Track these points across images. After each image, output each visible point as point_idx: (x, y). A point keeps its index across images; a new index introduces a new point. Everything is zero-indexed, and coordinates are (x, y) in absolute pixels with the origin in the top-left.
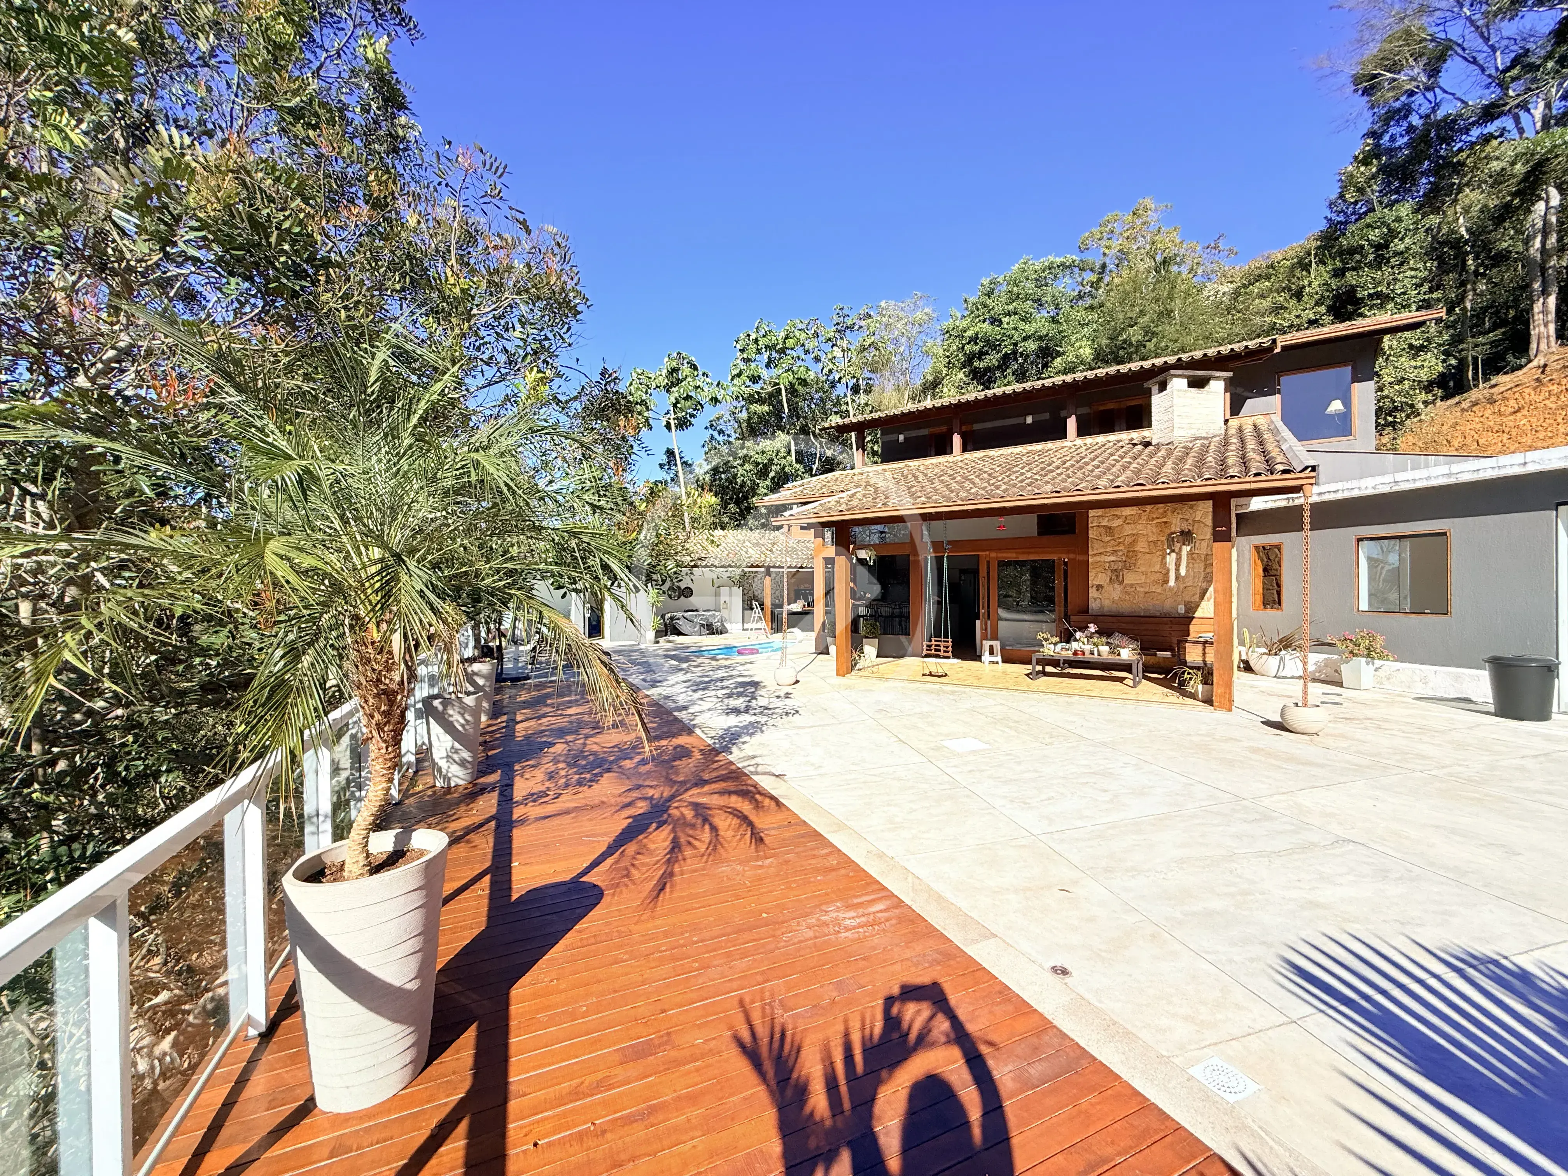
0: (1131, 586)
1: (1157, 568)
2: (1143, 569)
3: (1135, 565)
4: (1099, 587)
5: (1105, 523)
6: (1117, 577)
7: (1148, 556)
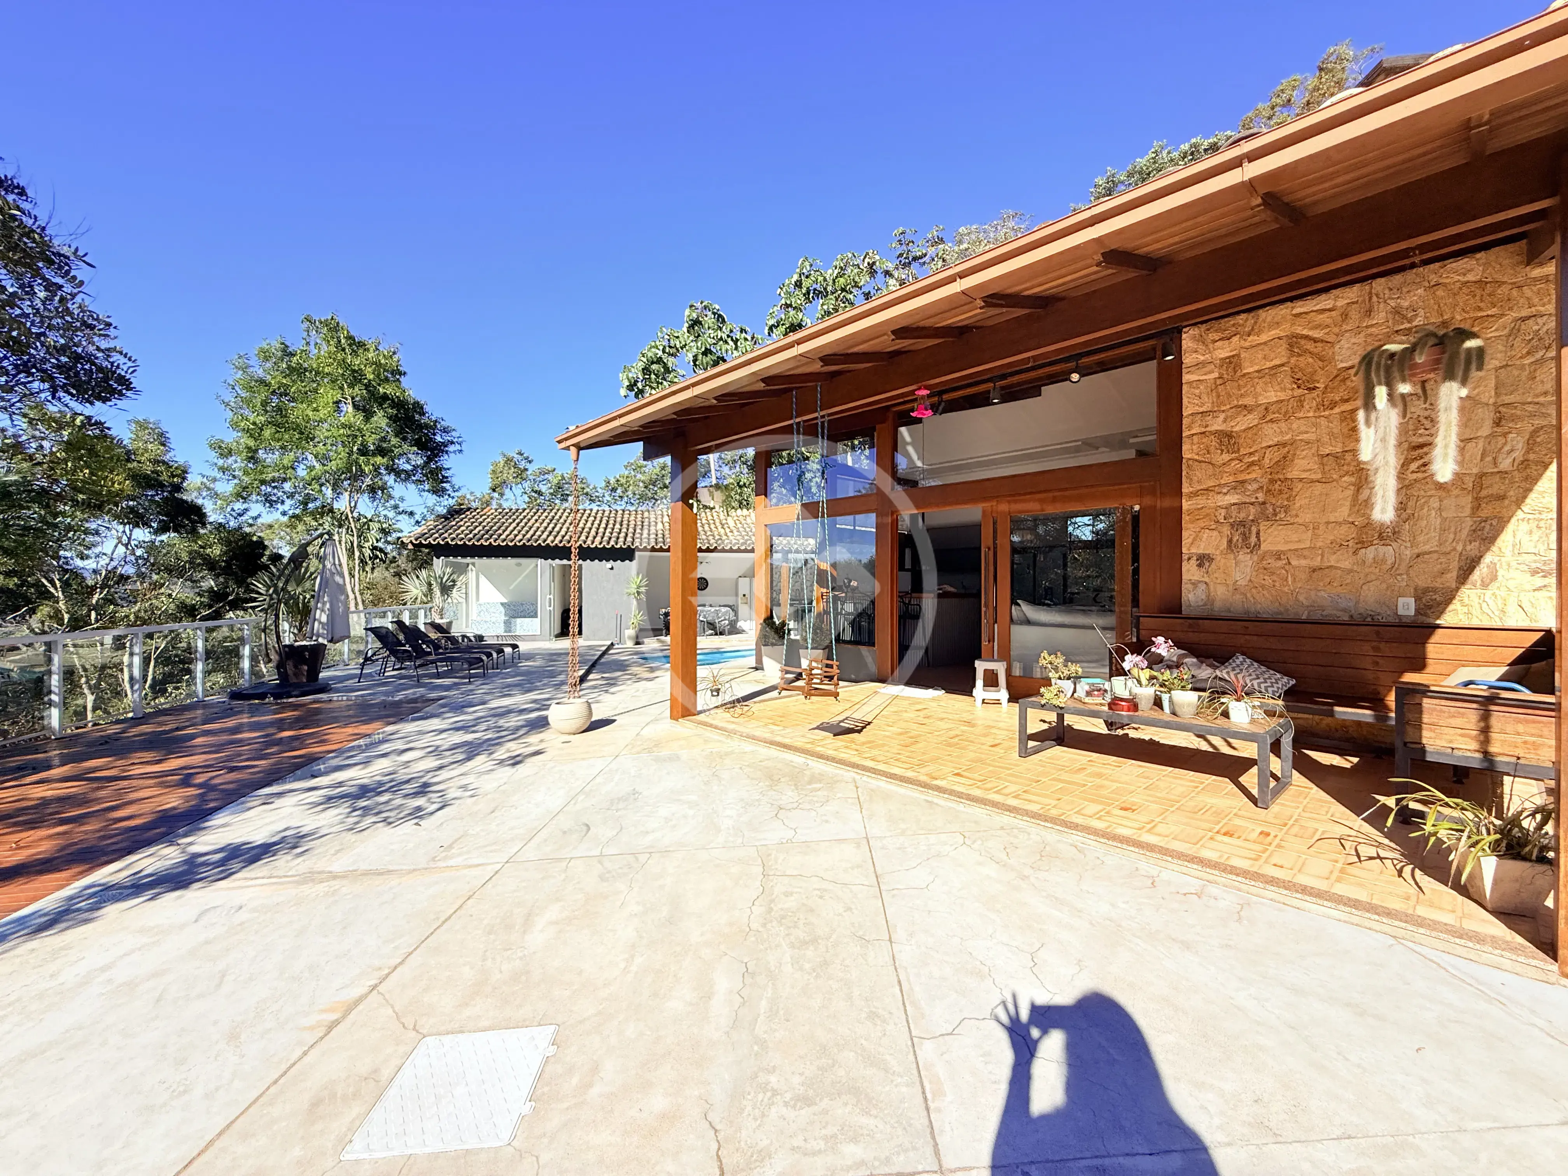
0: (1278, 555)
1: (1343, 512)
2: (1306, 517)
3: (1287, 509)
4: (1203, 560)
5: (1217, 425)
6: (1245, 537)
7: (1319, 488)
